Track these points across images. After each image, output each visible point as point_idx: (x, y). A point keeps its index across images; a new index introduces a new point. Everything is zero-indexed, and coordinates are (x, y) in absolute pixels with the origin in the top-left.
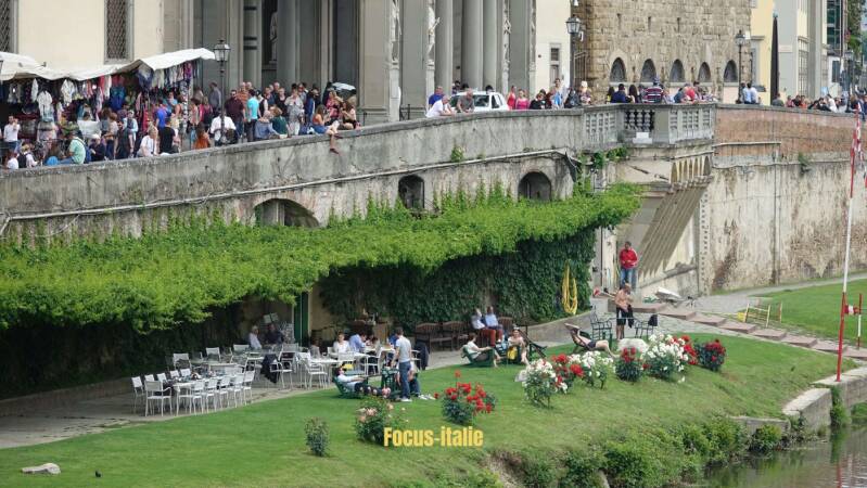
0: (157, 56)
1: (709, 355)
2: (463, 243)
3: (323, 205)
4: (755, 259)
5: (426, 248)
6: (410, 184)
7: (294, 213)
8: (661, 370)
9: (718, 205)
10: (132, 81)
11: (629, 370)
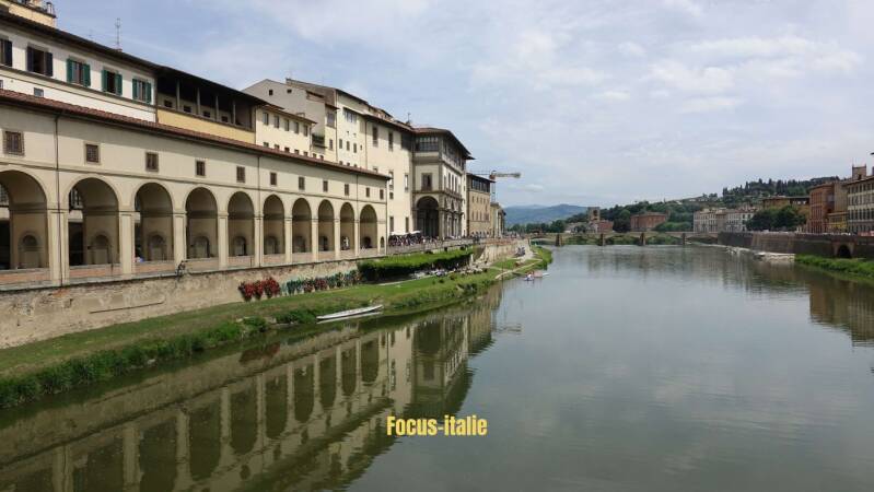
0: (412, 232)
1: (485, 271)
2: (453, 256)
3: (434, 251)
4: (491, 257)
5: (448, 257)
6: (446, 249)
7: (431, 253)
8: (479, 272)
9: (487, 251)
10: (409, 236)
11: (475, 272)
